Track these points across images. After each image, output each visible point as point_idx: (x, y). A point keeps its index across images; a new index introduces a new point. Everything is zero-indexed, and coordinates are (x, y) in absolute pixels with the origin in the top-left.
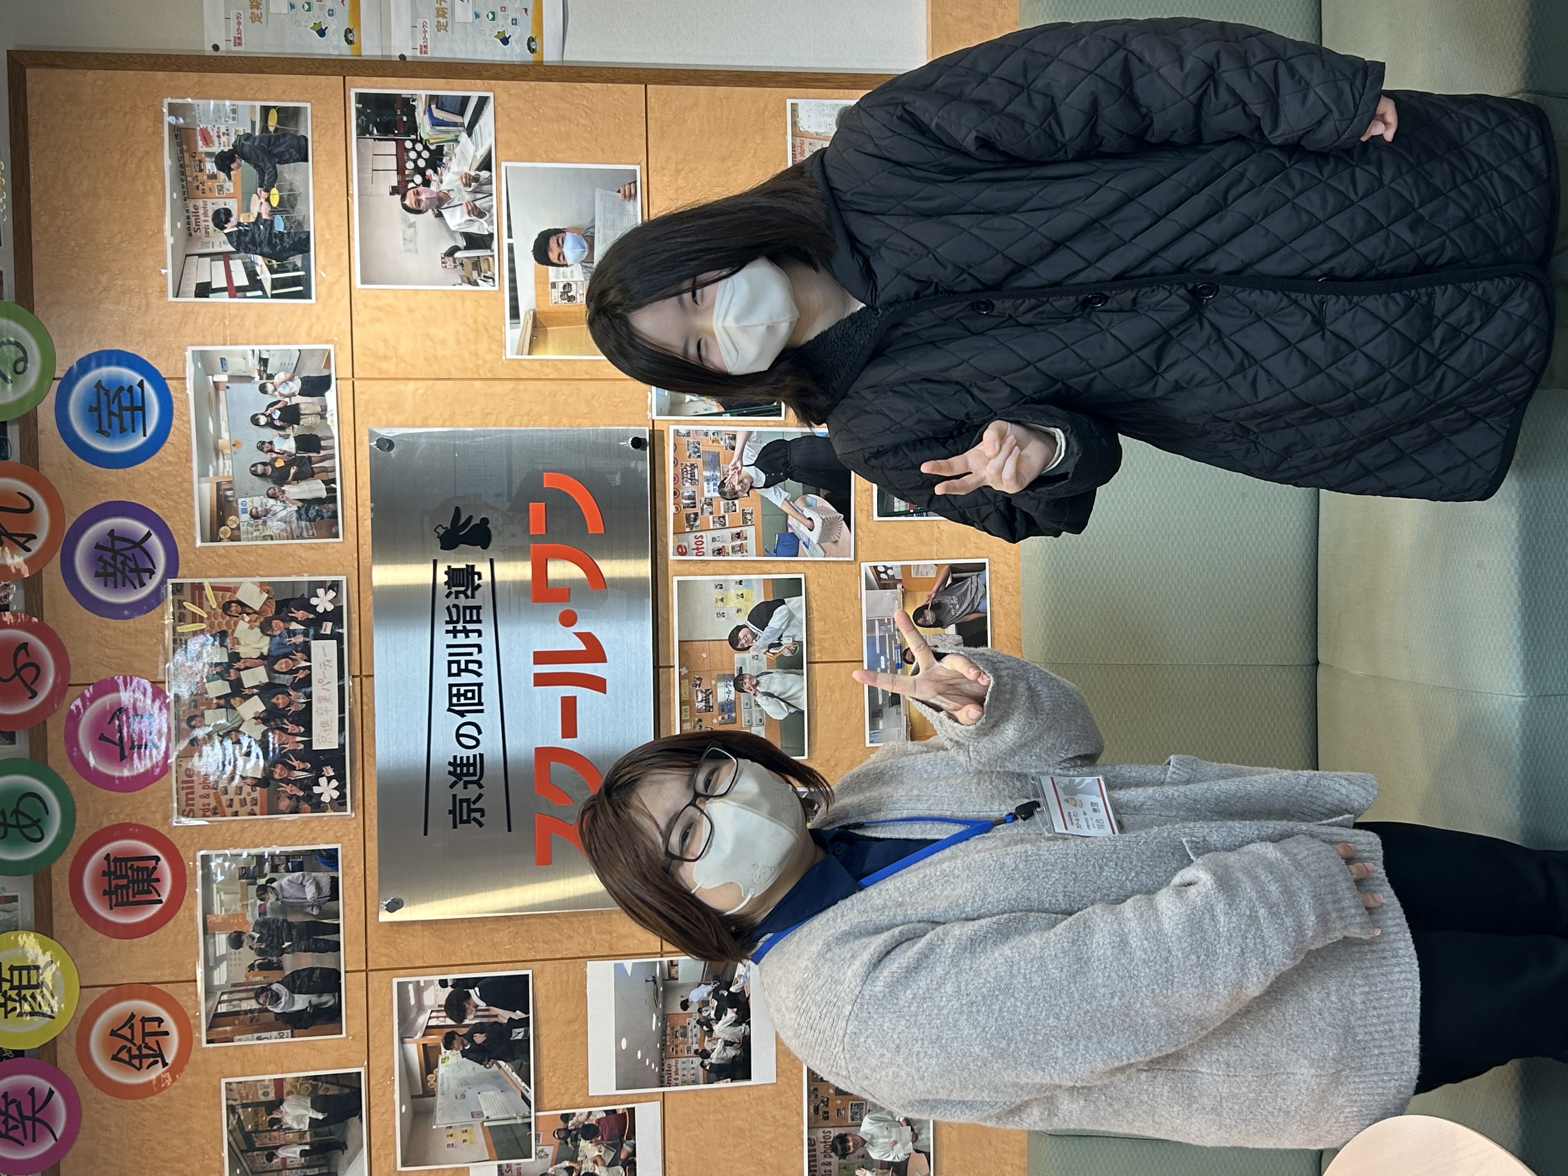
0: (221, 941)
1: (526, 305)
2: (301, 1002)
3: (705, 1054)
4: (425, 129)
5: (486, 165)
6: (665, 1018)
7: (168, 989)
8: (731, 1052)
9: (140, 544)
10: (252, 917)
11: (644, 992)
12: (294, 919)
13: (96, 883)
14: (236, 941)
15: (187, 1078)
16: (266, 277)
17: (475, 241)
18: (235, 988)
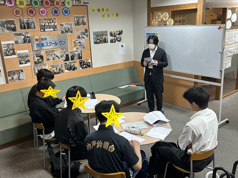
0: (27, 20)
1: (76, 41)
2: (23, 26)
3: (21, 60)
4: (86, 34)
5: (84, 38)
6: (24, 57)
7: (23, 15)
8: (22, 63)
9: (57, 13)
10: (30, 22)
11: (26, 55)
12: (30, 25)
13: (31, 9)
14: (27, 21)
15: (15, 17)
16: (76, 23)
17: (80, 37)
18: (23, 21)
